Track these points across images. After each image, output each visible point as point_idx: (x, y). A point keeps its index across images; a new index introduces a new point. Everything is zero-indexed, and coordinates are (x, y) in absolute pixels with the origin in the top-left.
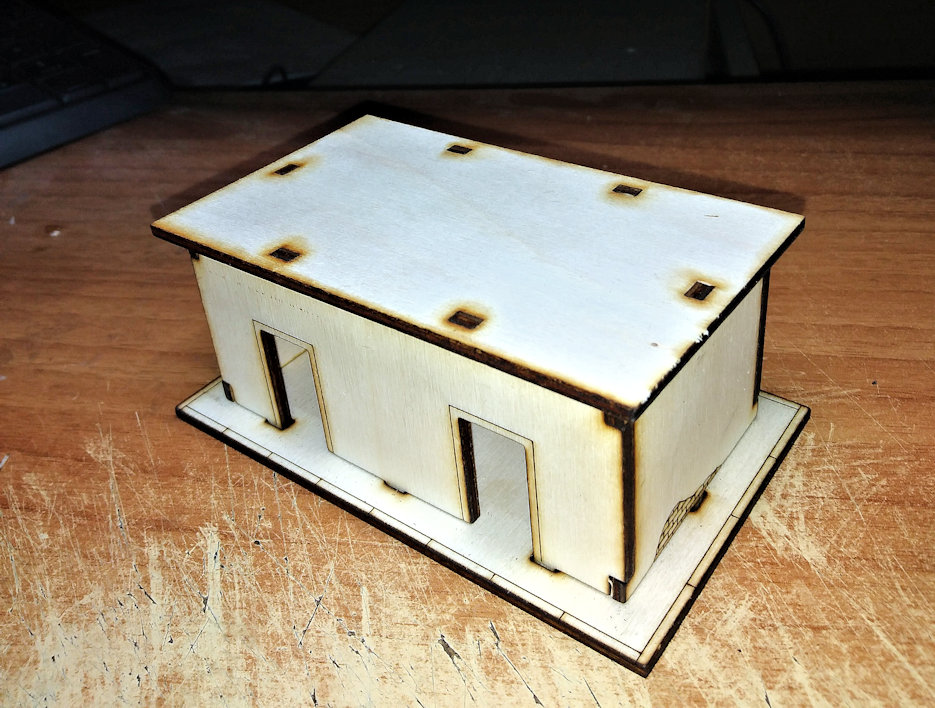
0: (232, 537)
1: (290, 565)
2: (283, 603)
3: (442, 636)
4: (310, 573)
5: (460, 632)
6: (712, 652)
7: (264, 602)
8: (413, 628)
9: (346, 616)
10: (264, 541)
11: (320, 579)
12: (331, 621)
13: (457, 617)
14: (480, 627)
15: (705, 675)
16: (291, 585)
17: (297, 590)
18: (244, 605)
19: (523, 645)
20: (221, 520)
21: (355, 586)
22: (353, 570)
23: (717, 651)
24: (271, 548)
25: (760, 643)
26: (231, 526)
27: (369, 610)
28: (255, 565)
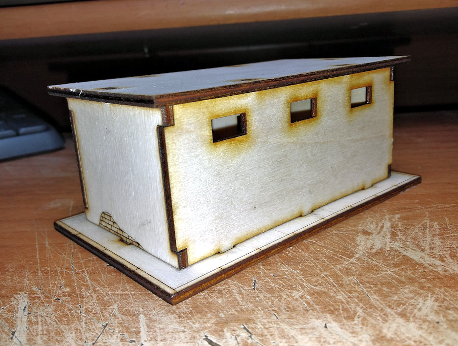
0: (39, 298)
1: (83, 309)
2: (77, 329)
3: (206, 336)
4: (99, 311)
5: (220, 333)
6: (417, 325)
7: (61, 329)
8: (182, 335)
9: (127, 332)
10: (63, 298)
11: (107, 314)
12: (115, 336)
13: (216, 324)
14: (235, 328)
15: (418, 338)
16: (84, 319)
17: (87, 321)
18: (45, 332)
19: (271, 335)
20: (31, 290)
21: (134, 315)
22: (132, 307)
23: (421, 325)
24: (68, 302)
25: (450, 317)
26: (38, 293)
27: (146, 327)
28: (55, 311)
